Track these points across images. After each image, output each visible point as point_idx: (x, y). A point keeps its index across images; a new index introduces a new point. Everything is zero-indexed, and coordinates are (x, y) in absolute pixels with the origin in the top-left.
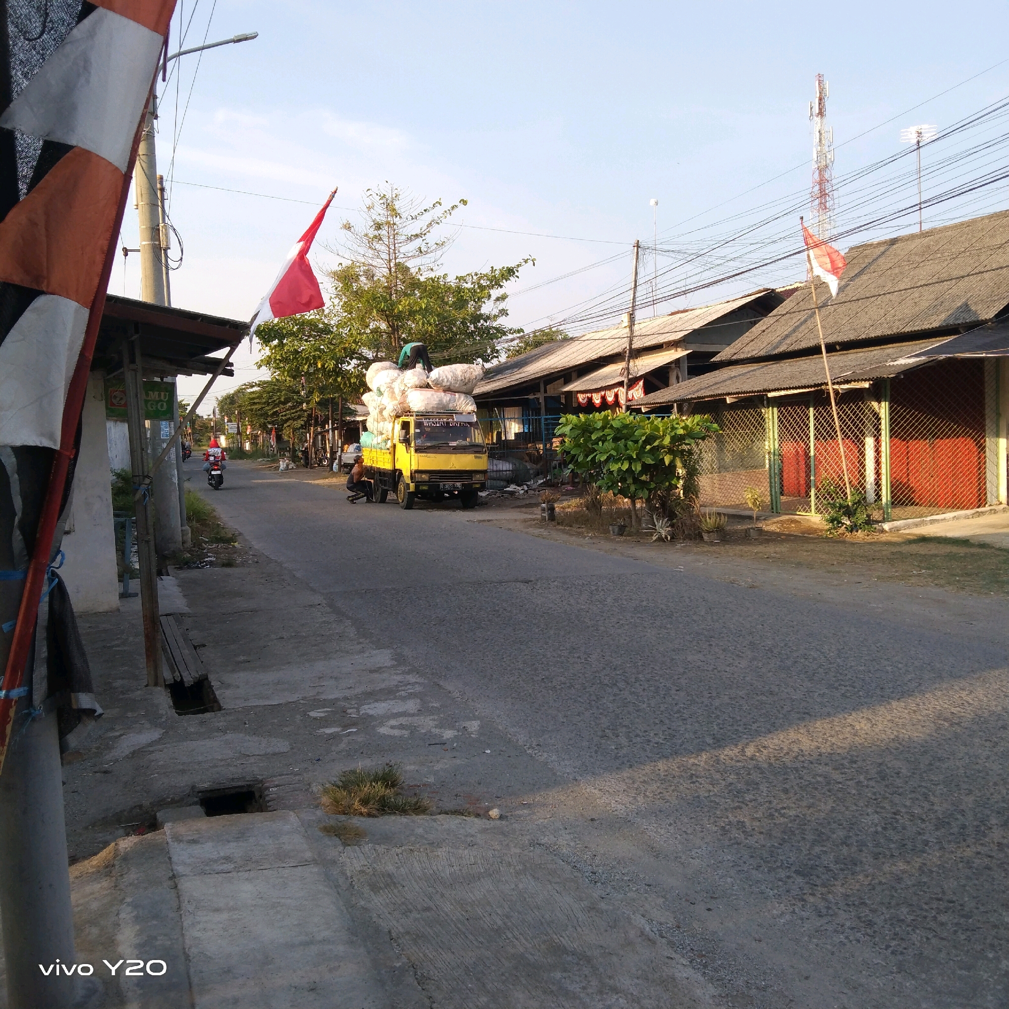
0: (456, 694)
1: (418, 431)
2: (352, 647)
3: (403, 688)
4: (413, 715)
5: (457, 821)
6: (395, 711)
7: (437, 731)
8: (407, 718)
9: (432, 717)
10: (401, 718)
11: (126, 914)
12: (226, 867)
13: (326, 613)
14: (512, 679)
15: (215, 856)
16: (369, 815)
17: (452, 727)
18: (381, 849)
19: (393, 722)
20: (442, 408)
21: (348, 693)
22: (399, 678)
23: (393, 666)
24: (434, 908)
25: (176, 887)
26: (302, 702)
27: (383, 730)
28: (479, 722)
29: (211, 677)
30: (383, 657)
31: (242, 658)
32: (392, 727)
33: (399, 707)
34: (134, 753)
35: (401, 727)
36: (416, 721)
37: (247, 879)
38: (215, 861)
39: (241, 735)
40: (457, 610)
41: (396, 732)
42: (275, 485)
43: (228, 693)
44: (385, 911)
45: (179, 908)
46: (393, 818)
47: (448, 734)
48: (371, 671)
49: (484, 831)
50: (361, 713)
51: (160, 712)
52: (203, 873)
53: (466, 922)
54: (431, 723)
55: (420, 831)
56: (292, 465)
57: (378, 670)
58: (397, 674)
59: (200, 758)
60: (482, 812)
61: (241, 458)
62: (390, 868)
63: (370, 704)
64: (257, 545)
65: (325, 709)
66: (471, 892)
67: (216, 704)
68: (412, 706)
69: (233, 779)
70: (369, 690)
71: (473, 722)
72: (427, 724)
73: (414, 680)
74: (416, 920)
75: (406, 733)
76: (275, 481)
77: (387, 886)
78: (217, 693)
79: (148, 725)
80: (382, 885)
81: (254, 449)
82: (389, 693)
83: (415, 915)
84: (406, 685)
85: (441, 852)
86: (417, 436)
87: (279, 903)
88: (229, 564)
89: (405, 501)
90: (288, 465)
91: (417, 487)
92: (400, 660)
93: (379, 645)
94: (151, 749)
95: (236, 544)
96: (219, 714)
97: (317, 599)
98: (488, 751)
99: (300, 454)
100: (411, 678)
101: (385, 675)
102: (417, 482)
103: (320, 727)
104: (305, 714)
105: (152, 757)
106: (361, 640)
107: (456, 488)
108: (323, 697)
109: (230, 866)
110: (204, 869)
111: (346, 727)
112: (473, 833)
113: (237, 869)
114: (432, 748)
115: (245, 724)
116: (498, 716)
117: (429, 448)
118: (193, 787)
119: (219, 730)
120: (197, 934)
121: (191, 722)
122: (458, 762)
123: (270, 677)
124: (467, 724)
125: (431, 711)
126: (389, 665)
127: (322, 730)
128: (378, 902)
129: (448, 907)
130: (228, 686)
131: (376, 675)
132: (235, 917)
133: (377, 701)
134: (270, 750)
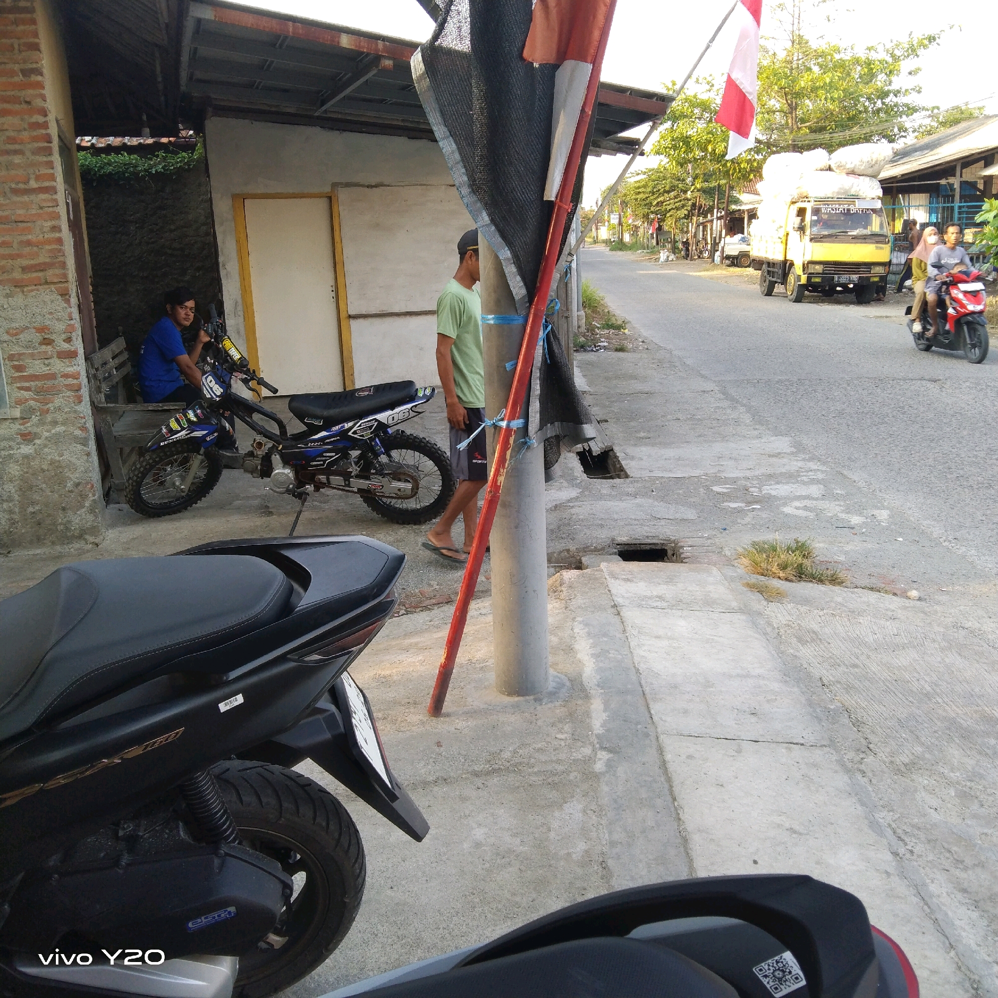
0: (861, 484)
1: (815, 218)
2: (749, 433)
3: (804, 474)
4: (817, 499)
5: (875, 596)
6: (798, 494)
7: (843, 516)
8: (811, 502)
9: (837, 503)
10: (805, 501)
11: (579, 629)
12: (659, 604)
13: (719, 399)
14: (922, 474)
15: (648, 594)
16: (786, 579)
17: (861, 514)
18: (803, 609)
19: (797, 504)
20: (844, 193)
21: (748, 474)
22: (800, 464)
23: (792, 453)
24: (862, 666)
25: (619, 614)
26: (704, 477)
27: (787, 510)
28: (888, 512)
29: (616, 449)
30: (782, 444)
31: (642, 434)
32: (797, 508)
33: (802, 491)
34: (556, 506)
35: (806, 508)
36: (821, 504)
37: (681, 616)
38: (650, 598)
39: (651, 501)
40: (857, 404)
41: (800, 513)
42: (658, 276)
43: (633, 463)
44: (814, 661)
45: (624, 631)
46: (811, 585)
47: (856, 520)
48: (770, 456)
49: (905, 608)
50: (764, 492)
51: (575, 474)
52: (640, 606)
53: (893, 682)
54: (838, 509)
55: (839, 599)
56: (672, 257)
57: (777, 455)
58: (797, 460)
59: (616, 517)
60: (898, 592)
61: (621, 250)
62: (816, 627)
63: (771, 485)
64: (645, 333)
65: (728, 486)
66: (896, 658)
67: (622, 473)
68: (815, 490)
69: (647, 537)
70: (769, 472)
71: (883, 511)
72: (833, 508)
73: (816, 467)
74: (844, 673)
75: (811, 515)
76: (656, 272)
77: (813, 640)
78: (623, 463)
79: (565, 484)
80: (809, 640)
81: (634, 240)
82: (791, 477)
83: (843, 669)
84: (808, 472)
85: (864, 620)
86: (814, 224)
87: (713, 639)
88: (621, 349)
89: (795, 294)
90: (668, 257)
91: (809, 279)
92: (799, 448)
93: (777, 433)
94: (571, 504)
95: (626, 331)
96: (628, 480)
97: (709, 386)
98: (901, 539)
99: (680, 246)
100: (812, 465)
101: (785, 460)
102: (810, 274)
103: (724, 502)
104: (708, 488)
105: (573, 511)
106: (757, 427)
107: (851, 282)
108: (723, 475)
109: (665, 604)
110: (641, 603)
111: (749, 503)
112: (893, 608)
113: (671, 607)
114: (839, 531)
115: (653, 491)
116: (910, 509)
117: (824, 237)
118: (613, 540)
119: (628, 494)
120: (643, 653)
121: (602, 485)
122: (870, 546)
123: (670, 453)
124: (876, 512)
125: (836, 498)
126: (788, 451)
127: (726, 504)
128: (807, 653)
129: (874, 668)
130: (633, 458)
131: (774, 460)
132: (674, 645)
133: (778, 483)
134: (678, 516)
